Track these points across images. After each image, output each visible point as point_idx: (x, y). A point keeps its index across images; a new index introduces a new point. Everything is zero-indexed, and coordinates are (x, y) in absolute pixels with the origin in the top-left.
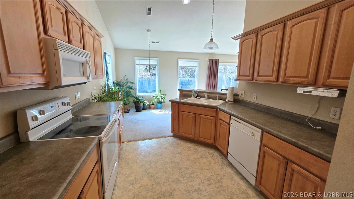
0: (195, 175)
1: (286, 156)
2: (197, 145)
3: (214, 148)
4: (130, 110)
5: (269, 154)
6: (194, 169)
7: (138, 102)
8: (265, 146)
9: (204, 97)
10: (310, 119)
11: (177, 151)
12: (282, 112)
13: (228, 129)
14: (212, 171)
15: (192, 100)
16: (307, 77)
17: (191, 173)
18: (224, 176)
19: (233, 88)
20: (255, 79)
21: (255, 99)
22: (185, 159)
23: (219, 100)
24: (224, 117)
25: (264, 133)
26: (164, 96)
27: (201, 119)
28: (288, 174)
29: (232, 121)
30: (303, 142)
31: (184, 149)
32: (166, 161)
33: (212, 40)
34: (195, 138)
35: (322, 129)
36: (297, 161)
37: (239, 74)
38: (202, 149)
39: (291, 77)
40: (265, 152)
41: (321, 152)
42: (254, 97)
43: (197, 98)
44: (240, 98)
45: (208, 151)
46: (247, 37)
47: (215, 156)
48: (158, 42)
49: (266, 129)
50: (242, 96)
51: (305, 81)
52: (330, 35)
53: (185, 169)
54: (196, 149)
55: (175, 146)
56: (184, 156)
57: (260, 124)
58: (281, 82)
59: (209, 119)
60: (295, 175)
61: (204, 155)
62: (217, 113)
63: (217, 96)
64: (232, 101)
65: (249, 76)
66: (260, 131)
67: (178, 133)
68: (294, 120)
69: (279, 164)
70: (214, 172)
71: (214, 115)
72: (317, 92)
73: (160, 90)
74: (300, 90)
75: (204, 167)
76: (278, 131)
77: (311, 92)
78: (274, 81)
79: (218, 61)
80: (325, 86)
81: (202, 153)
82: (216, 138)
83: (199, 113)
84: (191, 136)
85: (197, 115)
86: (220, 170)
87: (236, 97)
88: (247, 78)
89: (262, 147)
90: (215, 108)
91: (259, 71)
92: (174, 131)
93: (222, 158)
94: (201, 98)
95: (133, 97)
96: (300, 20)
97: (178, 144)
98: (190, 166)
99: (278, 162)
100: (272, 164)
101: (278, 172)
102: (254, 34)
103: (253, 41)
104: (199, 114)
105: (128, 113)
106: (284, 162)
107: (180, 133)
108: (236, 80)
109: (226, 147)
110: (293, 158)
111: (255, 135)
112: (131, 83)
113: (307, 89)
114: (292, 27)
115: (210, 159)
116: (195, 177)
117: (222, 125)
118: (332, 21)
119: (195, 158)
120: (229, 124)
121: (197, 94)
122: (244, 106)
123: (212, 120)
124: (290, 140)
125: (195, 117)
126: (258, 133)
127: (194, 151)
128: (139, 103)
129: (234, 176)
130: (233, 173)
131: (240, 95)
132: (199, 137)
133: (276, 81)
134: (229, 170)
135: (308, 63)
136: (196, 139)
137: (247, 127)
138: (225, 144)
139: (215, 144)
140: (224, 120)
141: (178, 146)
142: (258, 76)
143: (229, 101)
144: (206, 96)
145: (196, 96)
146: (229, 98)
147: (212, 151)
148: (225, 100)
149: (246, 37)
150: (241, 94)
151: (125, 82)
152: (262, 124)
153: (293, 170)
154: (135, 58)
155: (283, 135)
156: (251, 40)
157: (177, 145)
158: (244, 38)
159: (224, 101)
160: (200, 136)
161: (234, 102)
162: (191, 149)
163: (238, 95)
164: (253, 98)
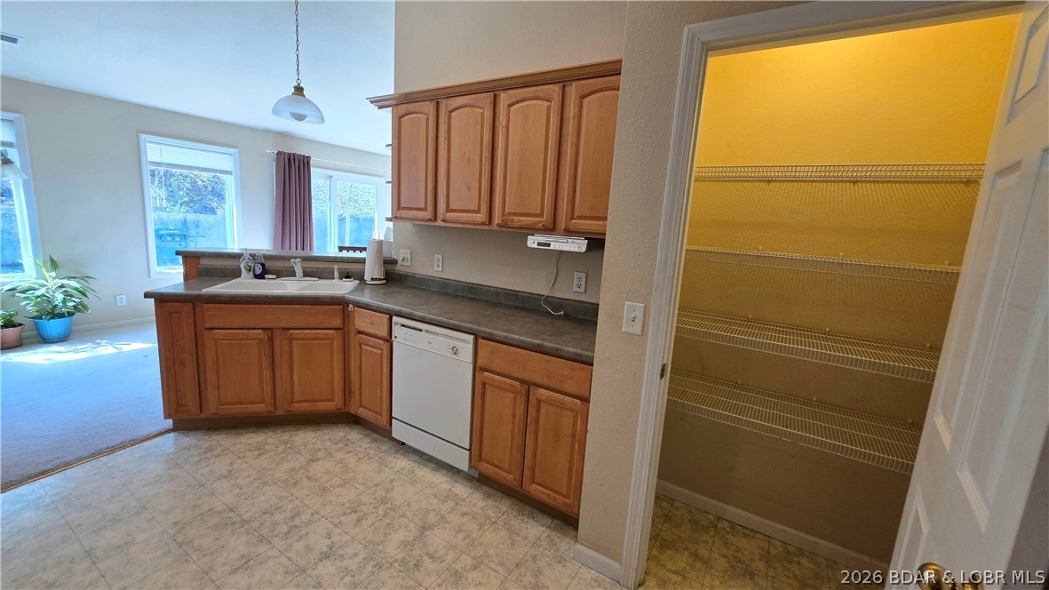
0: (306, 517)
1: (526, 376)
2: (284, 430)
3: (343, 423)
5: (494, 386)
6: (297, 502)
8: (485, 370)
9: (292, 273)
10: (547, 299)
11: (212, 471)
12: (499, 293)
13: (386, 354)
14: (356, 485)
15: (246, 285)
16: (541, 215)
17: (292, 518)
18: (392, 481)
19: (380, 243)
20: (440, 217)
21: (440, 269)
22: (256, 484)
23: (341, 278)
24: (372, 324)
25: (480, 341)
27: (295, 341)
28: (532, 411)
29: (397, 330)
30: (550, 341)
31: (239, 458)
32: (176, 523)
33: (299, 90)
34: (275, 409)
35: (565, 315)
36: (545, 381)
37: (398, 204)
38: (306, 438)
39: (515, 214)
40: (484, 384)
41: (578, 351)
42: (436, 263)
43: (264, 278)
44: (399, 268)
45: (327, 437)
46: (411, 107)
47: (353, 443)
49: (484, 332)
50: (404, 263)
51: (540, 222)
52: (570, 139)
53: (265, 514)
54: (285, 442)
55: (197, 459)
56: (248, 479)
57: (469, 323)
58: (498, 225)
59: (321, 339)
60: (544, 407)
61: (319, 450)
62: (346, 316)
63: (336, 267)
64: (380, 279)
65: (425, 209)
66: (471, 338)
67: (201, 411)
68: (521, 306)
69: (515, 398)
70: (363, 484)
71: (338, 322)
72: (559, 244)
74: (532, 241)
75: (328, 485)
76: (507, 331)
77: (549, 245)
78: (483, 224)
79: (308, 163)
80: (569, 232)
81: (310, 446)
82: (350, 391)
83: (285, 325)
84: (260, 408)
85: (277, 334)
86: (379, 472)
87: (390, 267)
88: (421, 214)
89: (477, 374)
90: (340, 303)
91: (448, 197)
92: (182, 406)
93: (375, 440)
94: (278, 277)
96: (522, 97)
97: (211, 449)
98: (281, 498)
99: (512, 396)
100: (503, 404)
101: (514, 416)
102: (428, 102)
103: (427, 119)
104: (284, 329)
106: (524, 391)
107: (212, 408)
108: (389, 220)
109: (385, 405)
110: (537, 378)
111: (460, 350)
113: (543, 239)
114: (510, 106)
115: (339, 455)
116: (308, 523)
117: (368, 348)
118: (570, 112)
119: (292, 470)
120: (389, 340)
121: (263, 265)
122: (415, 288)
123: (333, 339)
124: (529, 343)
125: (271, 339)
126: (466, 343)
127: (280, 449)
129: (417, 470)
130: (412, 465)
131: (400, 262)
132: (292, 402)
133: (487, 223)
134: (402, 463)
135: (541, 186)
136: (280, 412)
137: (438, 337)
138: (381, 397)
139: (346, 410)
140: (371, 331)
141: (209, 455)
142: (448, 210)
143: (372, 279)
144: (299, 270)
145: (259, 271)
146: (372, 271)
147: (340, 433)
148: (360, 277)
149: (410, 105)
150: (403, 260)
152: (471, 323)
153: (539, 401)
155: (516, 337)
156: (423, 117)
157: (205, 453)
158: (404, 108)
159: (358, 282)
160: (296, 398)
161: (385, 281)
162: (268, 447)
163: (395, 262)
164: (435, 265)
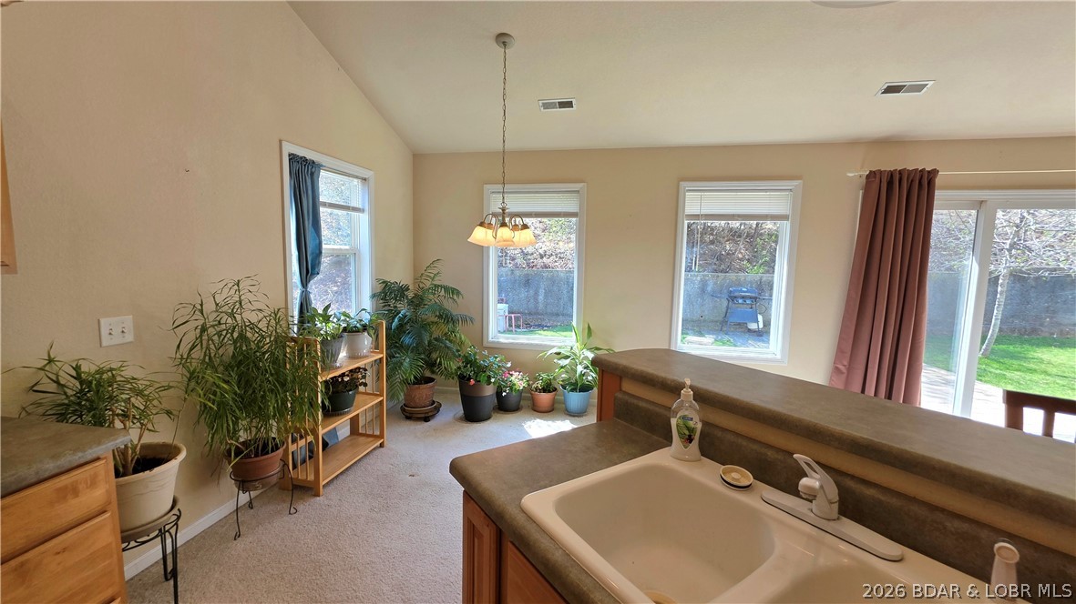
4: (437, 409)
48: (569, 104)
73: (589, 327)
105: (427, 419)
151: (428, 285)
154: (487, 187)
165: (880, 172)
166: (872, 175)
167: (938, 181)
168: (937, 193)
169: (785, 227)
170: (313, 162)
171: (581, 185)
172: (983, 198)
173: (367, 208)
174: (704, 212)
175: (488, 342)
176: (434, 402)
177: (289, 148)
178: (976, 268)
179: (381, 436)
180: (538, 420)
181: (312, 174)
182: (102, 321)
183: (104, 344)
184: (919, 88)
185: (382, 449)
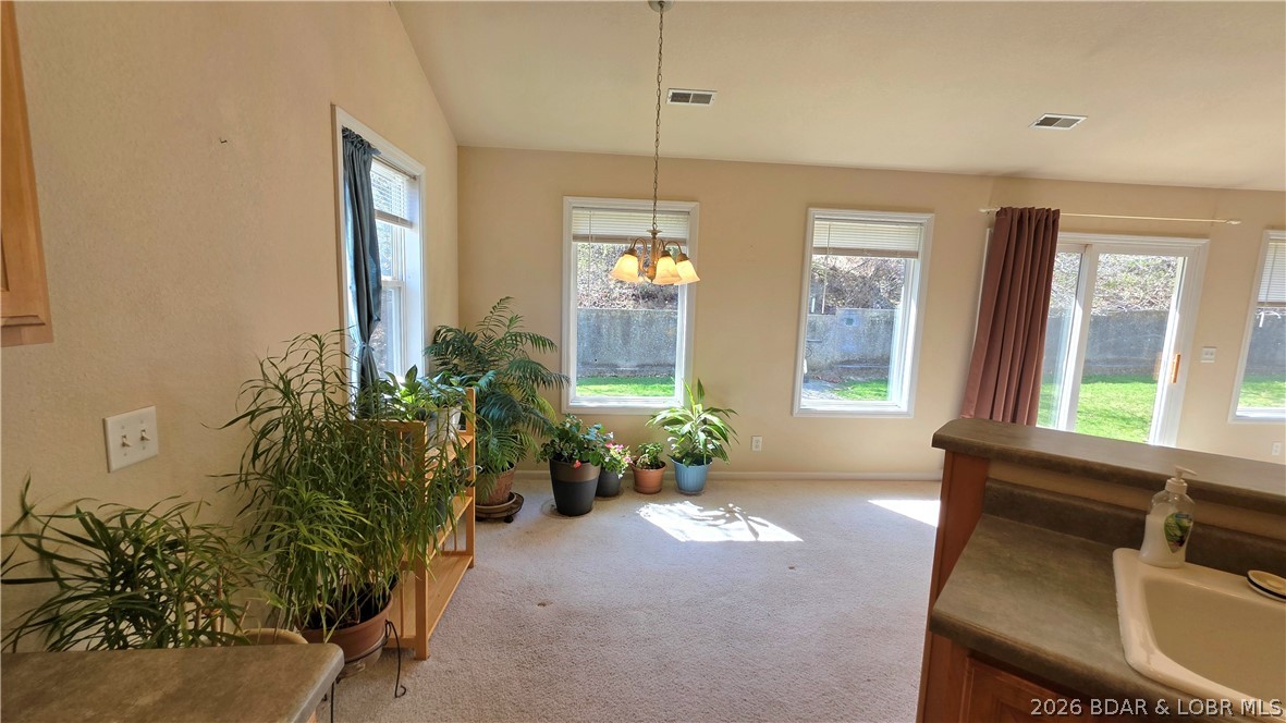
4: (520, 502)
7: (571, 459)
26: (720, 425)
48: (705, 99)
79: (1055, 222)
95: (544, 427)
105: (509, 520)
112: (537, 341)
128: (578, 463)
151: (500, 333)
154: (568, 200)
165: (1013, 210)
166: (1003, 212)
167: (1061, 222)
168: (1060, 235)
169: (915, 265)
170: (369, 145)
171: (693, 204)
172: (1088, 242)
173: (417, 220)
174: (832, 245)
175: (568, 407)
176: (511, 496)
177: (344, 120)
178: (1079, 312)
179: (469, 552)
180: (652, 505)
181: (365, 163)
182: (110, 421)
183: (114, 466)
184: (1069, 123)
185: (471, 570)
